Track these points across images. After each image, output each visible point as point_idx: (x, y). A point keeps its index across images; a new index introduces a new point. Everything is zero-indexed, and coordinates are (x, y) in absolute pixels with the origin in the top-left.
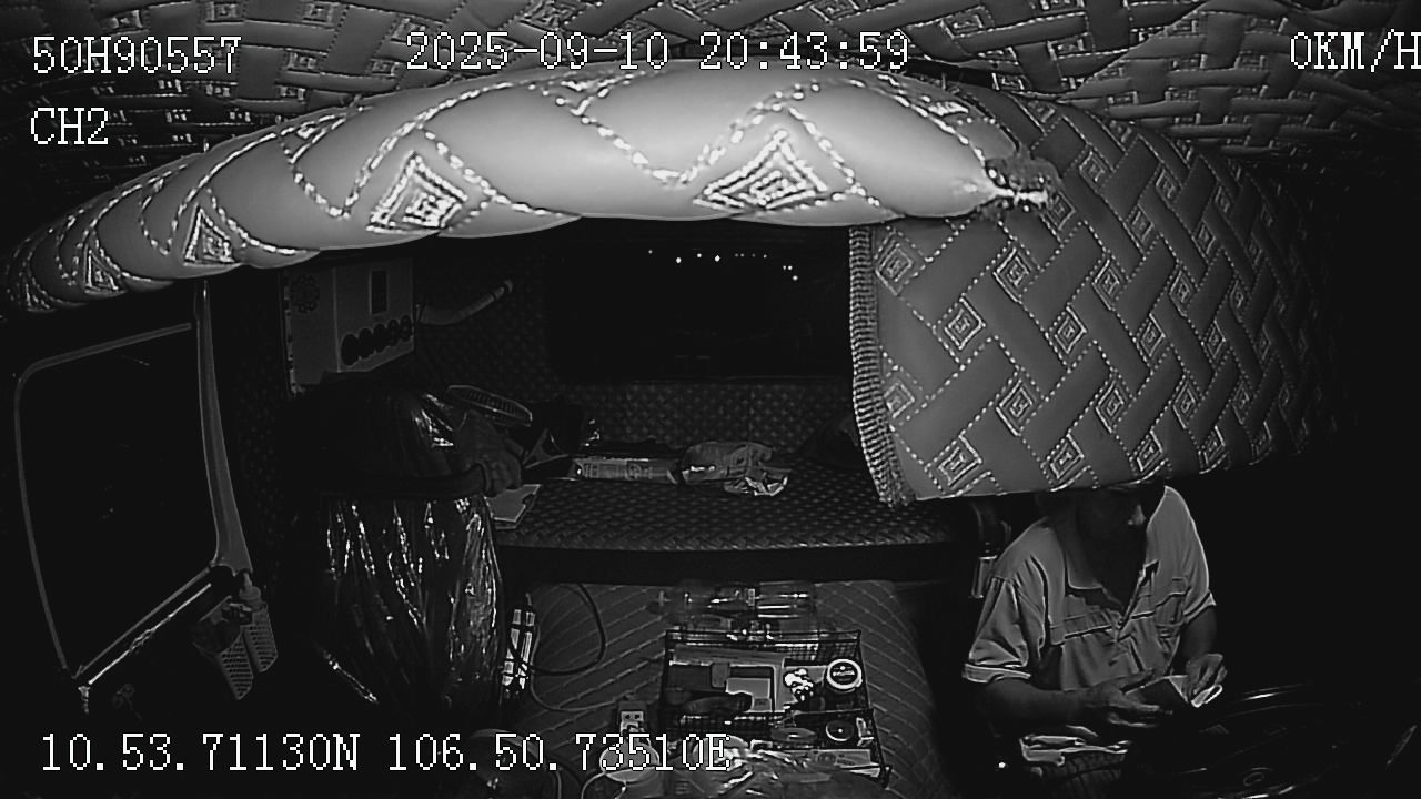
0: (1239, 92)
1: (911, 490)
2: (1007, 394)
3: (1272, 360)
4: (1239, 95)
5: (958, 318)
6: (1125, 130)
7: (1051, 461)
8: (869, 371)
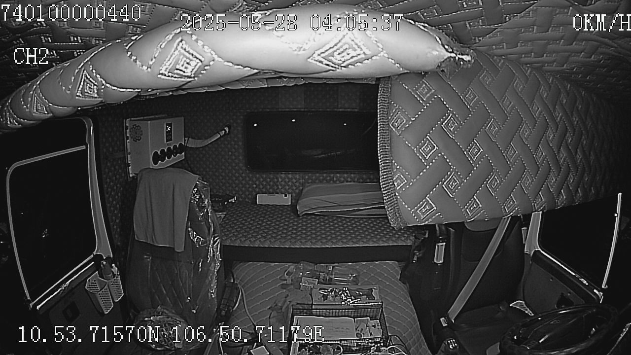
0: (551, 43)
1: (405, 221)
2: (447, 179)
3: (565, 162)
4: (551, 44)
5: (426, 145)
6: (500, 61)
7: (467, 208)
8: (387, 168)
